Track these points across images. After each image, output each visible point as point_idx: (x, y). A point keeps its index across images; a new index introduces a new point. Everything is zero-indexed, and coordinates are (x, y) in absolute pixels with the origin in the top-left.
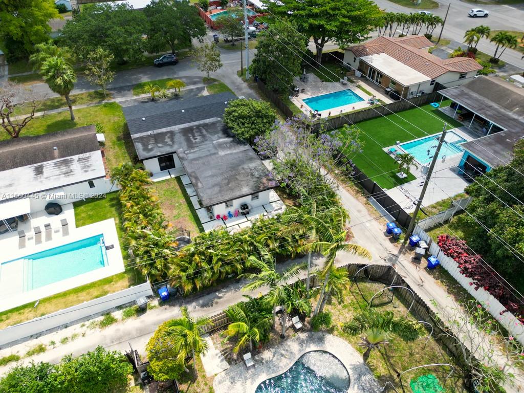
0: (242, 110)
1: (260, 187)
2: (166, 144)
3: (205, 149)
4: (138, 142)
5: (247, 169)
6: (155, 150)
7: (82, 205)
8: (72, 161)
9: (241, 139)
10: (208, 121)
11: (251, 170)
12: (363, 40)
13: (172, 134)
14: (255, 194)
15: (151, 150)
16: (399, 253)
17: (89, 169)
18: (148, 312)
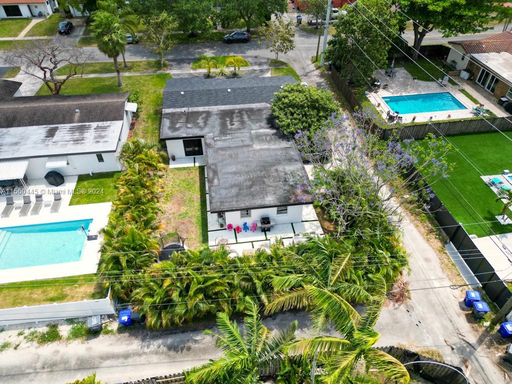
0: (294, 97)
1: (290, 199)
2: (196, 125)
3: (238, 138)
4: (167, 118)
5: (282, 172)
6: (182, 130)
7: (86, 180)
8: (89, 127)
9: (285, 132)
10: (254, 106)
11: (286, 174)
12: (479, 31)
13: (208, 114)
14: (282, 207)
15: (178, 129)
16: (477, 342)
17: (102, 140)
18: (101, 337)
